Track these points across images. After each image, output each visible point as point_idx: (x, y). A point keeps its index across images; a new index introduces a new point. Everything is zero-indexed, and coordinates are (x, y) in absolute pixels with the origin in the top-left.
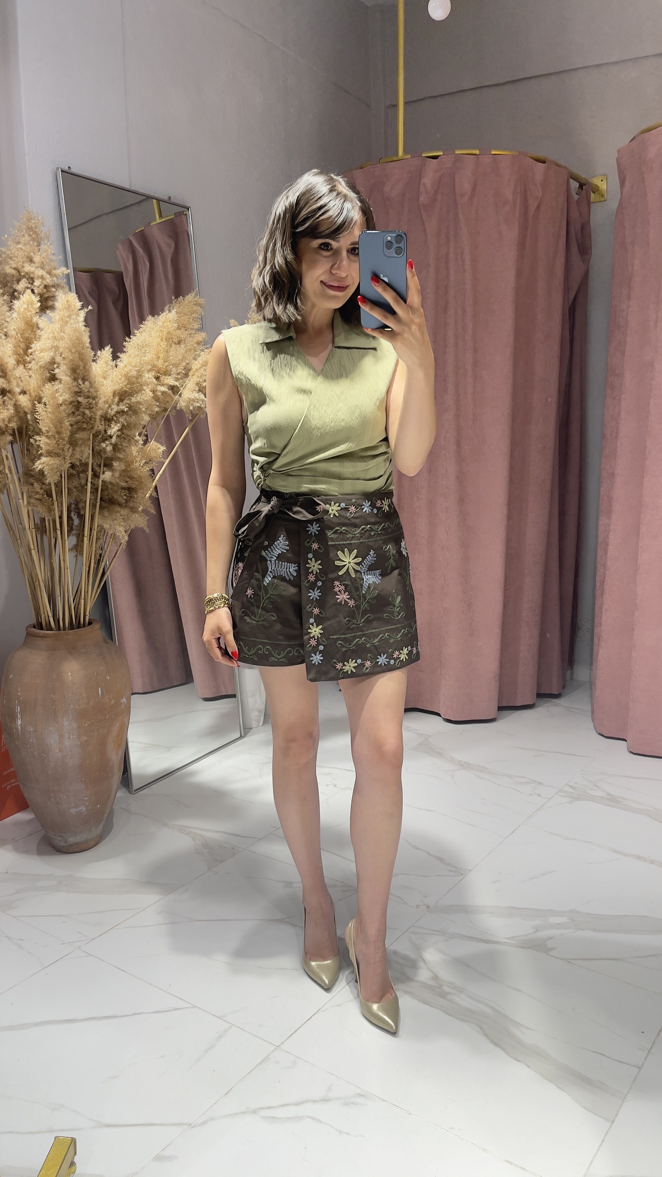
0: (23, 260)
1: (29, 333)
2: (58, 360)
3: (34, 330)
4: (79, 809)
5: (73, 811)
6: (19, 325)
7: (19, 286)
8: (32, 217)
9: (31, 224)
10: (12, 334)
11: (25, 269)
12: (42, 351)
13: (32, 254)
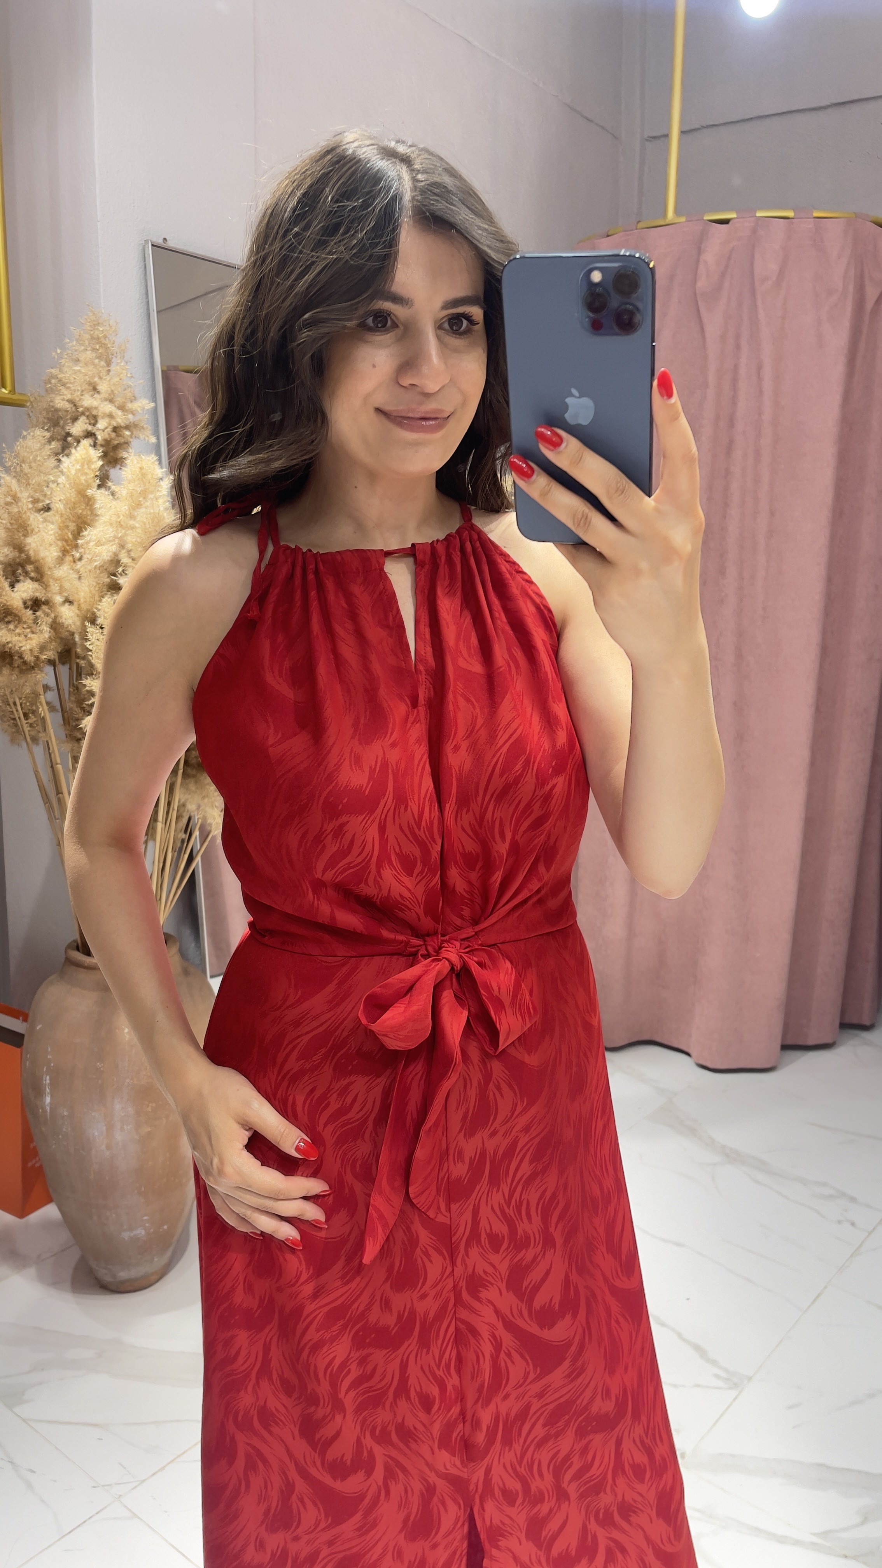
0: (83, 388)
1: (83, 507)
2: (125, 561)
3: (91, 503)
4: (135, 1232)
5: (126, 1235)
6: (68, 495)
7: (74, 429)
8: (100, 321)
9: (97, 332)
10: (57, 508)
11: (83, 403)
12: (99, 543)
13: (96, 379)
